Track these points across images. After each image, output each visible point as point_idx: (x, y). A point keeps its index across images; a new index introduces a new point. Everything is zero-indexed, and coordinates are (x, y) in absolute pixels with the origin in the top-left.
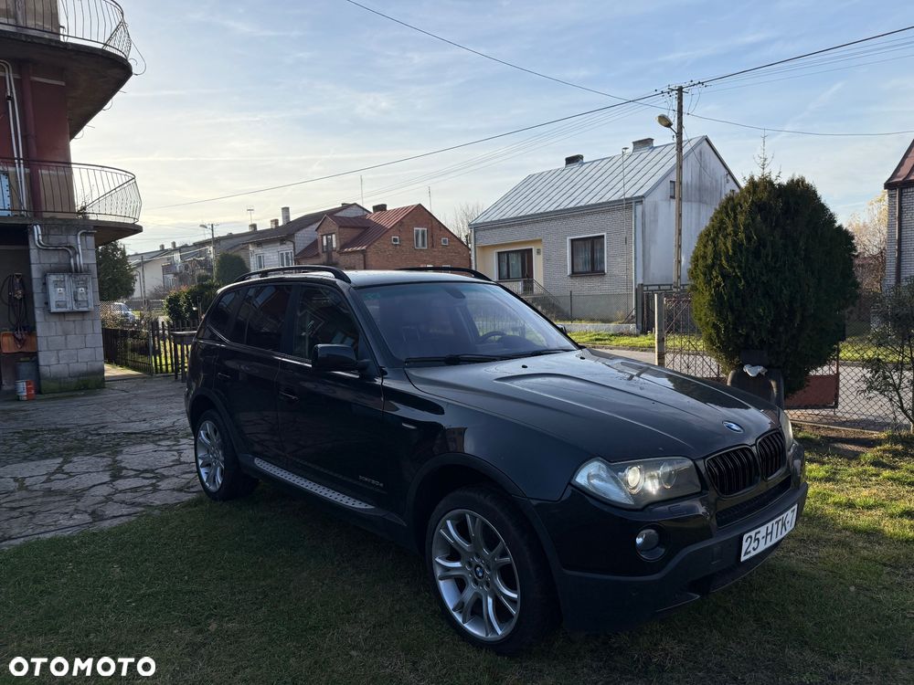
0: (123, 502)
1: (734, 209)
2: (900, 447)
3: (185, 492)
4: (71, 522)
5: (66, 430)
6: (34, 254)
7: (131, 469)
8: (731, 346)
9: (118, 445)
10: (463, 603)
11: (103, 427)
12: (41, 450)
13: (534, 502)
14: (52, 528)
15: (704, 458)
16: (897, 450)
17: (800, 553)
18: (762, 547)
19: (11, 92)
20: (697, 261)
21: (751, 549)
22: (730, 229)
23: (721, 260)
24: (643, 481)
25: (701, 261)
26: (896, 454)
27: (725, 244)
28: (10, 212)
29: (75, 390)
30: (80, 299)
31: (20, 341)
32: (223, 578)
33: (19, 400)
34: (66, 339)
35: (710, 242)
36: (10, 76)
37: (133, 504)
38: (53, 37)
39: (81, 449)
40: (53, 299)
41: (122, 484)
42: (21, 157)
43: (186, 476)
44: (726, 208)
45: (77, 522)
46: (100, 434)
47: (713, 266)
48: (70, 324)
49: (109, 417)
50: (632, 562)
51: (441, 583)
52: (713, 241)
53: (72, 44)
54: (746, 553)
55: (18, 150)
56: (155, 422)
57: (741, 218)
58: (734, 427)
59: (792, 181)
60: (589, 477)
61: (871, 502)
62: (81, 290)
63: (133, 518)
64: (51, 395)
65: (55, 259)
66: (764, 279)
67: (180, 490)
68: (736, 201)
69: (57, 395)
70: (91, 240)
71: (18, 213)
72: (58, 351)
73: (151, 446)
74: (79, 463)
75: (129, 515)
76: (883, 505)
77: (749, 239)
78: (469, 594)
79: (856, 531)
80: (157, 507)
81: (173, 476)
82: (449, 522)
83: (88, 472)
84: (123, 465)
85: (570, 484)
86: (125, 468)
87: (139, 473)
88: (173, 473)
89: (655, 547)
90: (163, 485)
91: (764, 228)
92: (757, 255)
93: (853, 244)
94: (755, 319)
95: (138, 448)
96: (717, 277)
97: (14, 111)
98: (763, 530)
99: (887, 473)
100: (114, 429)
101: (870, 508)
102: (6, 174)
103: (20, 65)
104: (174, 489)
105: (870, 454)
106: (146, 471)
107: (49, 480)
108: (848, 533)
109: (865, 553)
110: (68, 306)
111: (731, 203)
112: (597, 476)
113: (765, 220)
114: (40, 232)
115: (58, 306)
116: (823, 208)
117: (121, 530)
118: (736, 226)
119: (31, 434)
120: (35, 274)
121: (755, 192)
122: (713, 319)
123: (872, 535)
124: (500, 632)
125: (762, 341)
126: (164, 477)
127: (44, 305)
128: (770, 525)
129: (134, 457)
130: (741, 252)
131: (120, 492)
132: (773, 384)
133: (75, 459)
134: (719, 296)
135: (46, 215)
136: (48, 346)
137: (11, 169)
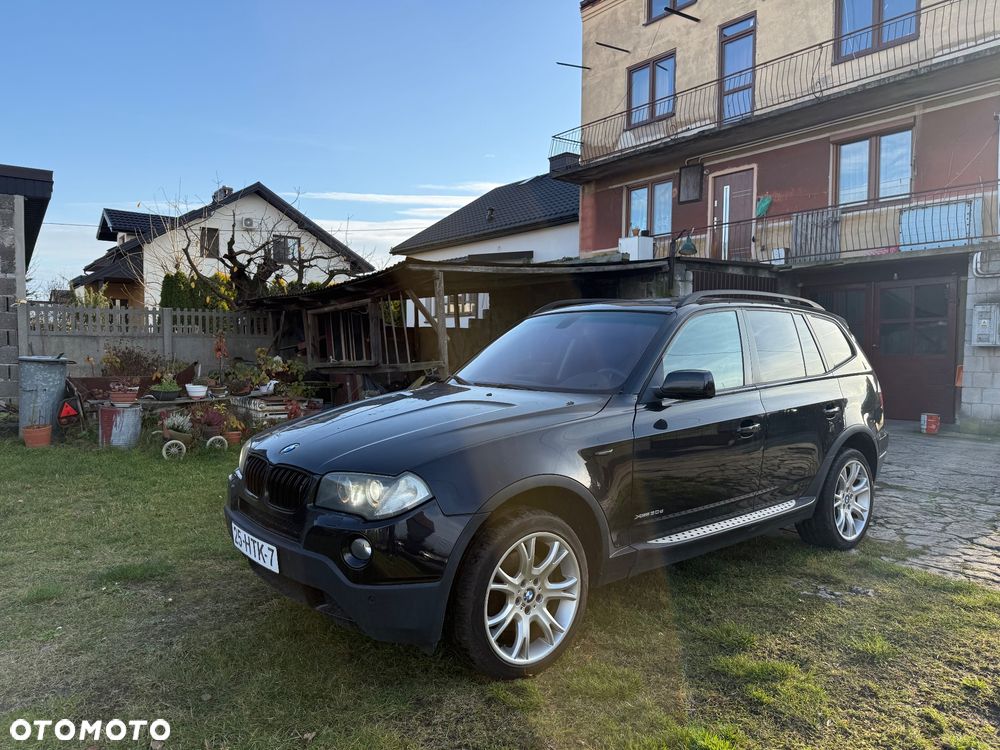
6: (971, 284)
28: (966, 241)
34: (993, 377)
40: (976, 331)
65: (993, 287)
72: (983, 389)
110: (991, 339)
114: (979, 260)
115: (980, 340)
136: (972, 382)
137: (988, 194)
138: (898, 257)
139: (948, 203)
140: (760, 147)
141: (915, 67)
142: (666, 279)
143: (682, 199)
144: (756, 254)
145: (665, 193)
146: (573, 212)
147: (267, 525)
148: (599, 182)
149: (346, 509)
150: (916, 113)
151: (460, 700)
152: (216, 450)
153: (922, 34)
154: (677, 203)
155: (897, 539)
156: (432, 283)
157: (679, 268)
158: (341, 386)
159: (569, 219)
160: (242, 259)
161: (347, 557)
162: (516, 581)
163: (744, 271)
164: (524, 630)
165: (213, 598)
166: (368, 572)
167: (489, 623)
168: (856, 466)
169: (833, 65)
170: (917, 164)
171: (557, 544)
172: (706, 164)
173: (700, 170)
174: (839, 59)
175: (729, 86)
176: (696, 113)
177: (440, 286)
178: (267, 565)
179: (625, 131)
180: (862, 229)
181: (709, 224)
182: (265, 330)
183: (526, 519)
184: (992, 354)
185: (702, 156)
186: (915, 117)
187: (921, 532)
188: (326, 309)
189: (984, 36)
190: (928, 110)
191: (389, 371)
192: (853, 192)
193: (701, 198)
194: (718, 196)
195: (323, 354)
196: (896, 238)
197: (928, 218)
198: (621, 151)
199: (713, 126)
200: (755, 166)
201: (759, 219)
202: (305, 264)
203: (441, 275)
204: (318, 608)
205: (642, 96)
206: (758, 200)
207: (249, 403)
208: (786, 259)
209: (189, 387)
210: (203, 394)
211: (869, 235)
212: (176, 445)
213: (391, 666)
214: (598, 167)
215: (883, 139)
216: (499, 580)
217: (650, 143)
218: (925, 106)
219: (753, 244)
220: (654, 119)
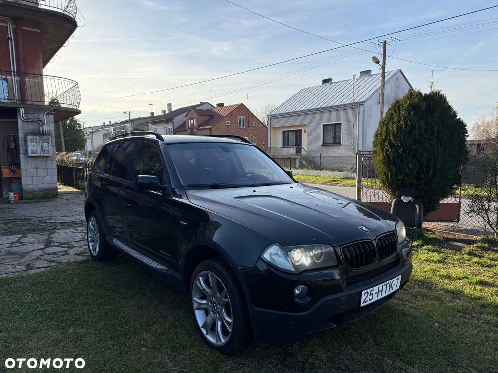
0: (46, 260)
1: (399, 108)
2: (486, 245)
3: (82, 255)
4: (15, 270)
5: (30, 220)
6: (20, 124)
7: (57, 242)
8: (395, 185)
9: (55, 228)
10: (206, 323)
11: (49, 219)
12: (13, 230)
13: (240, 268)
14: (3, 272)
15: (340, 246)
16: (484, 246)
17: (412, 303)
18: (375, 299)
19: (11, 35)
20: (378, 136)
21: (367, 299)
22: (396, 119)
23: (390, 137)
24: (302, 258)
25: (379, 136)
26: (483, 249)
27: (393, 127)
28: (8, 101)
29: (40, 199)
30: (44, 149)
31: (13, 171)
32: (85, 304)
33: (10, 203)
34: (37, 170)
35: (385, 126)
36: (10, 27)
37: (51, 261)
38: (35, 6)
39: (34, 230)
40: (30, 149)
41: (49, 250)
42: (16, 71)
43: (84, 247)
44: (395, 107)
45: (17, 270)
46: (46, 223)
47: (385, 140)
48: (39, 163)
49: (55, 214)
50: (291, 304)
51: (197, 312)
52: (387, 125)
53: (43, 9)
54: (364, 302)
55: (14, 67)
56: (78, 217)
57: (402, 113)
58: (364, 229)
59: (433, 93)
60: (271, 254)
61: (461, 275)
62: (46, 144)
63: (48, 269)
64: (28, 201)
65: (31, 127)
66: (414, 147)
67: (79, 254)
68: (401, 103)
69: (31, 201)
70: (52, 117)
71: (13, 101)
72: (33, 177)
73: (72, 230)
74: (31, 238)
75: (47, 267)
76: (467, 278)
77: (406, 124)
78: (209, 319)
79: (448, 291)
80: (64, 263)
81: (78, 246)
82: (200, 278)
83: (34, 243)
84: (53, 239)
85: (260, 258)
86: (54, 241)
87: (60, 244)
88: (79, 245)
89: (305, 296)
90: (71, 251)
91: (415, 118)
92: (410, 134)
93: (466, 129)
94: (408, 170)
95: (65, 231)
96: (387, 146)
97: (12, 45)
98: (376, 289)
99: (475, 259)
100: (55, 220)
101: (459, 278)
102: (7, 80)
103: (16, 20)
104: (76, 254)
105: (468, 248)
106: (64, 243)
107: (11, 246)
108: (442, 293)
109: (448, 304)
110: (38, 152)
111: (398, 104)
112: (276, 254)
113: (415, 114)
114: (24, 112)
115: (33, 153)
116: (449, 108)
117: (39, 275)
118: (399, 117)
119: (11, 221)
120: (21, 135)
121: (411, 99)
122: (385, 170)
123: (456, 294)
124: (223, 341)
125: (411, 183)
126: (73, 247)
127: (25, 152)
128: (381, 286)
129: (60, 236)
130: (401, 132)
131: (47, 254)
132: (417, 207)
133: (29, 236)
134: (388, 156)
135: (29, 103)
136: (27, 174)
184: (35, 160)
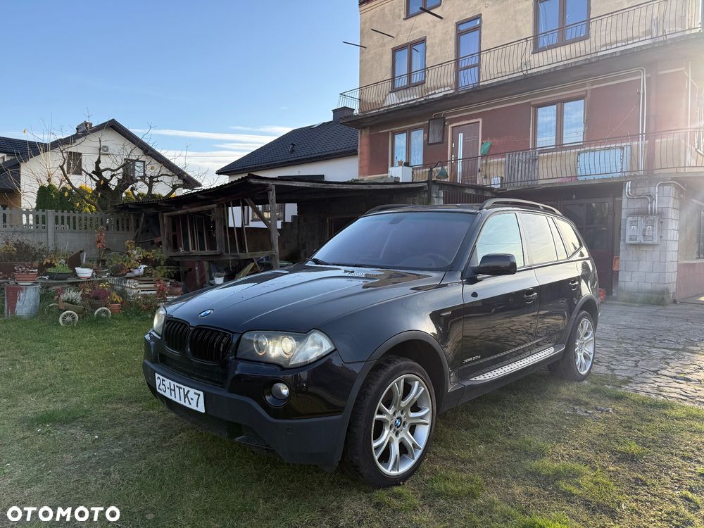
6: (624, 202)
19: (643, 88)
28: (621, 174)
30: (647, 234)
34: (638, 264)
36: (644, 77)
40: (627, 234)
42: (644, 132)
48: (642, 253)
55: (642, 128)
62: (649, 228)
65: (638, 205)
70: (667, 188)
72: (632, 272)
97: (643, 101)
102: (621, 149)
110: (638, 239)
114: (629, 187)
115: (631, 239)
120: (624, 217)
127: (624, 238)
136: (625, 268)
137: (635, 143)
138: (577, 184)
139: (610, 148)
140: (484, 107)
141: (589, 57)
142: (426, 195)
143: (431, 141)
144: (480, 181)
145: (418, 137)
146: (353, 148)
147: (190, 375)
148: (372, 127)
149: (264, 360)
150: (587, 88)
151: (354, 506)
152: (102, 318)
153: (592, 35)
154: (427, 144)
155: (609, 372)
156: (266, 194)
157: (435, 188)
158: (190, 270)
159: (352, 153)
160: (106, 175)
161: (268, 398)
162: (390, 412)
163: (476, 192)
164: (395, 449)
165: (131, 434)
166: (286, 410)
167: (375, 445)
168: (586, 323)
169: (533, 53)
170: (588, 121)
171: (417, 383)
172: (447, 118)
173: (443, 122)
174: (537, 50)
175: (463, 64)
176: (440, 82)
177: (272, 196)
178: (193, 407)
179: (391, 92)
180: (554, 164)
181: (449, 159)
182: (128, 227)
183: (398, 365)
184: (638, 249)
185: (444, 112)
186: (586, 91)
187: (623, 367)
188: (179, 212)
189: (633, 38)
190: (595, 87)
191: (231, 258)
192: (546, 139)
193: (443, 142)
194: (455, 140)
195: (175, 247)
196: (576, 171)
197: (597, 158)
198: (389, 106)
199: (452, 92)
200: (480, 120)
201: (483, 156)
202: (155, 180)
203: (274, 187)
204: (237, 439)
205: (402, 69)
206: (483, 143)
207: (125, 283)
208: (501, 184)
209: (78, 269)
210: (90, 275)
211: (559, 168)
212: (71, 314)
213: (292, 482)
214: (373, 116)
215: (566, 104)
216: (380, 412)
217: (408, 101)
218: (593, 84)
219: (479, 174)
220: (410, 86)
